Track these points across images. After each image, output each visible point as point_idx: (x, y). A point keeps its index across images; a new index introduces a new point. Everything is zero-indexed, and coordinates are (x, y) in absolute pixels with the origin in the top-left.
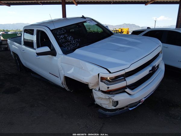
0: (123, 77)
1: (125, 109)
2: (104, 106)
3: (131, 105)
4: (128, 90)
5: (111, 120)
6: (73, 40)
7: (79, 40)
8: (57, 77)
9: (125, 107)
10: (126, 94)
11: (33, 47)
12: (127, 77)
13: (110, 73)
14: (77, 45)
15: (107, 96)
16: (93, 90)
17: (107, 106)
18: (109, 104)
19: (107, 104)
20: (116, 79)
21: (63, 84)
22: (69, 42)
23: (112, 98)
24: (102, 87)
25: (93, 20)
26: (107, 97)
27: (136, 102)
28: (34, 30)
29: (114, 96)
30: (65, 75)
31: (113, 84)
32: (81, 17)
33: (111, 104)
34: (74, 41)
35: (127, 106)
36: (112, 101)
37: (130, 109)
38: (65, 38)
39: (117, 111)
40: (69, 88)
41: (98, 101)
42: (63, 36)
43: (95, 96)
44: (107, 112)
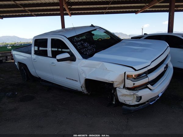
0: (145, 75)
1: (146, 103)
2: (128, 103)
3: (151, 100)
4: (149, 86)
5: (132, 115)
6: (89, 46)
7: (94, 46)
8: (75, 81)
9: (146, 102)
10: (148, 89)
11: (47, 55)
12: (148, 74)
13: (136, 70)
14: (93, 50)
15: (132, 92)
16: (117, 88)
17: (131, 102)
18: (133, 100)
19: (130, 101)
20: (139, 77)
21: (82, 87)
22: (86, 48)
23: (136, 93)
24: (128, 84)
25: (100, 28)
26: (132, 94)
27: (155, 97)
28: (47, 39)
29: (138, 92)
30: (86, 77)
31: (137, 80)
32: (90, 26)
33: (135, 100)
34: (91, 47)
35: (148, 101)
36: (136, 96)
37: (151, 103)
38: (82, 44)
39: (139, 106)
40: (87, 91)
41: (121, 99)
42: (79, 43)
43: (119, 94)
44: (131, 108)
